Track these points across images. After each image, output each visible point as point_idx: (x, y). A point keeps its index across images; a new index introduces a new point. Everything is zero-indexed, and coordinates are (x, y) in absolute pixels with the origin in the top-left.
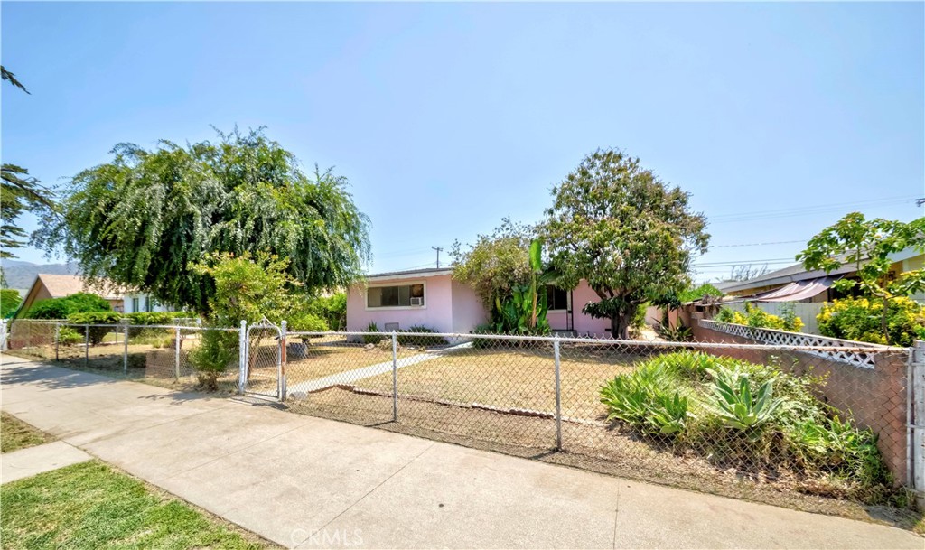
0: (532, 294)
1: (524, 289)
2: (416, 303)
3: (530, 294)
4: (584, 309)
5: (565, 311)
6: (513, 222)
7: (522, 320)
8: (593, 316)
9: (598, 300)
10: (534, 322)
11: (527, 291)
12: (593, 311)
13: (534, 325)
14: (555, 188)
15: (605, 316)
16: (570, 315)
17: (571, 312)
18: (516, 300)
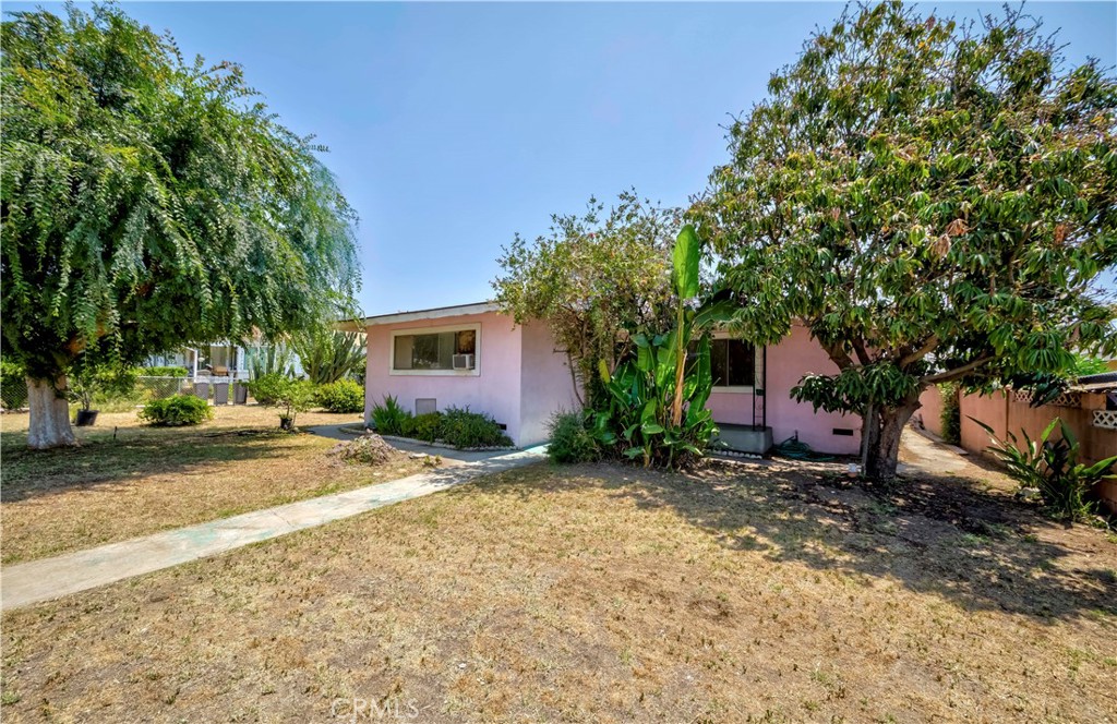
0: (676, 351)
1: (658, 341)
2: (461, 364)
3: (670, 352)
4: (795, 390)
5: (749, 390)
6: (641, 200)
7: (650, 409)
8: (817, 405)
9: (833, 370)
10: (678, 412)
11: (665, 346)
12: (819, 395)
13: (677, 420)
14: (738, 124)
15: (846, 407)
16: (759, 399)
17: (762, 393)
18: (642, 363)
